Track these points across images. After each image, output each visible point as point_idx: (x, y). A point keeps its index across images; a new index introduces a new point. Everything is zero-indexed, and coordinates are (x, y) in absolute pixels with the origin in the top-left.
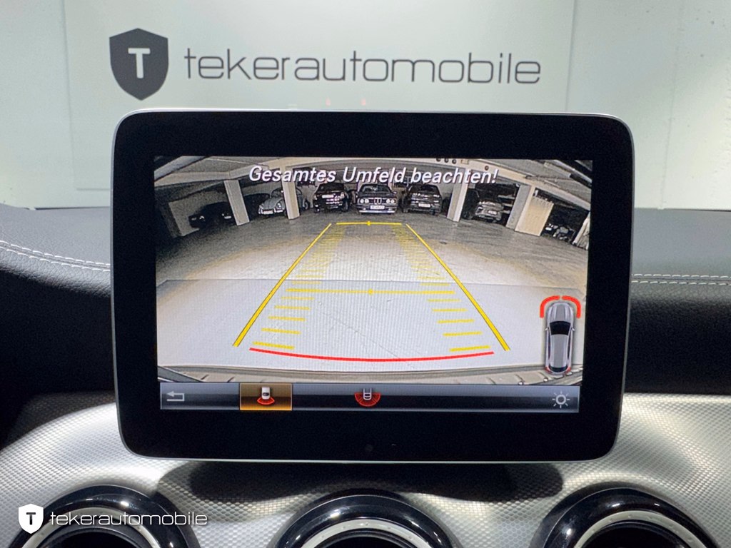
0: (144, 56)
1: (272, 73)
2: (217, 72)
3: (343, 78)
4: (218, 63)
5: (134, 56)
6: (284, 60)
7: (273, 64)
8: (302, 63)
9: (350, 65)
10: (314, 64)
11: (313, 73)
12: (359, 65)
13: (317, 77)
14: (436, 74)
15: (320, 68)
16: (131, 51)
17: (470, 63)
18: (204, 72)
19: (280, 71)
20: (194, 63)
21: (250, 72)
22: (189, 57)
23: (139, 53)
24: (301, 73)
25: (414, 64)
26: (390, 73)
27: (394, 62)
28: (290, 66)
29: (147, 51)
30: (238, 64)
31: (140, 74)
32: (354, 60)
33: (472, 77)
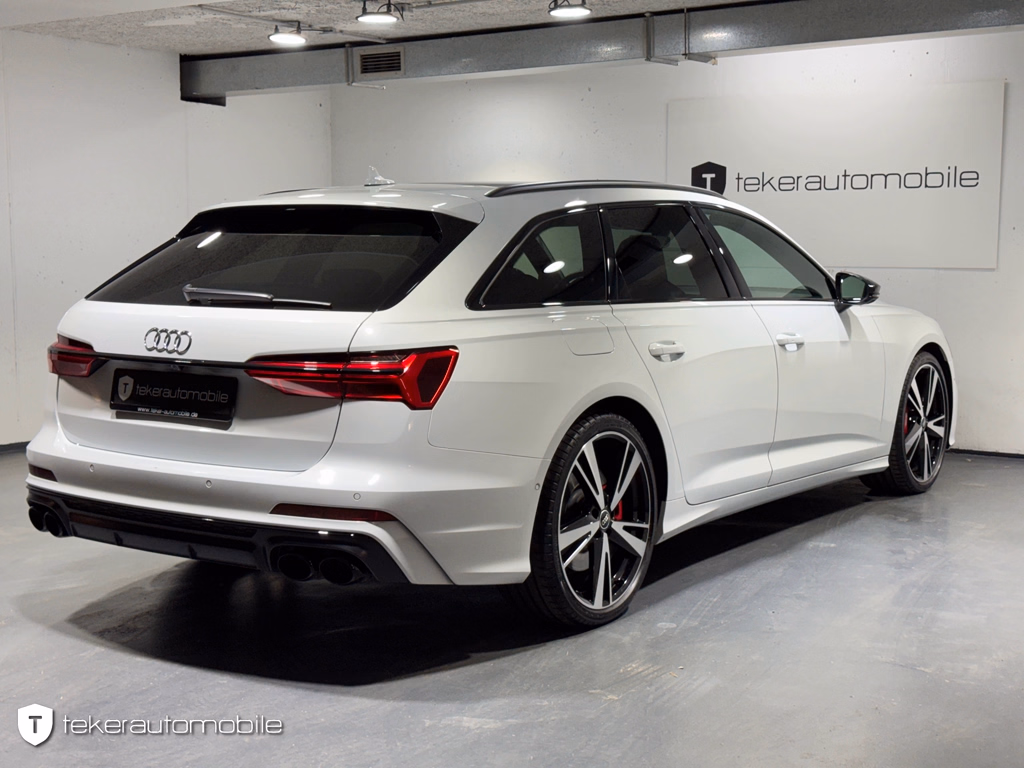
0: (712, 178)
1: (791, 187)
2: (756, 187)
3: (837, 188)
4: (756, 181)
5: (705, 179)
6: (798, 178)
7: (791, 180)
8: (810, 179)
9: (842, 179)
10: (818, 180)
11: (817, 186)
12: (848, 179)
13: (820, 188)
14: (902, 182)
15: (821, 182)
16: (704, 176)
17: (927, 174)
18: (748, 188)
19: (795, 185)
20: (742, 182)
21: (776, 187)
22: (738, 179)
23: (709, 177)
24: (809, 186)
25: (886, 177)
26: (870, 183)
27: (872, 176)
28: (802, 182)
29: (713, 175)
30: (769, 182)
32: (845, 176)
33: (928, 184)
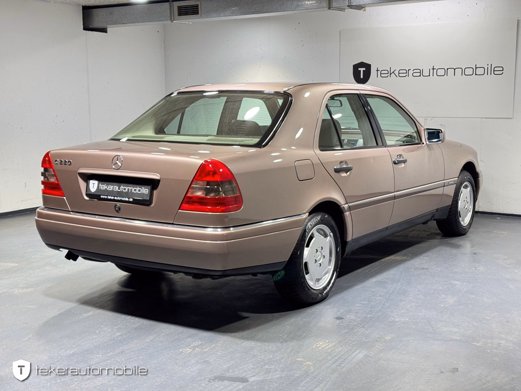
0: (363, 71)
1: (405, 75)
2: (386, 75)
3: (429, 76)
4: (387, 72)
5: (360, 71)
6: (409, 70)
7: (405, 72)
8: (415, 71)
9: (431, 71)
10: (419, 71)
11: (419, 74)
12: (435, 71)
14: (463, 72)
15: (421, 72)
16: (359, 69)
17: (476, 68)
18: (382, 75)
19: (407, 74)
20: (379, 72)
21: (397, 75)
22: (377, 71)
23: (362, 70)
24: (414, 74)
25: (455, 69)
26: (446, 73)
27: (447, 69)
28: (411, 72)
29: (364, 69)
30: (393, 72)
31: (362, 77)
32: (433, 69)
33: (477, 73)
